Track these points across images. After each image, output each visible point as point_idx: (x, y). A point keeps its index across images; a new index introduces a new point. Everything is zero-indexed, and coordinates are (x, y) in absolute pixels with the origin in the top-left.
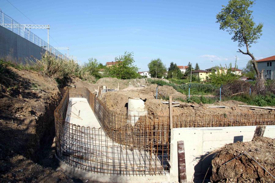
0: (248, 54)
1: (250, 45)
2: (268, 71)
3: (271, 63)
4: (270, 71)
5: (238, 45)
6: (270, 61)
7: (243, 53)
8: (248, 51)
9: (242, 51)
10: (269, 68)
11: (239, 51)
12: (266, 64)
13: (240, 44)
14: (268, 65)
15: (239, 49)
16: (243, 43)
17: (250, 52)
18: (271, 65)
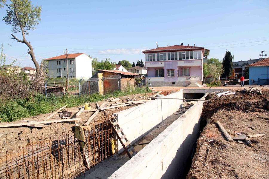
0: (24, 42)
1: (28, 31)
2: (57, 69)
3: (60, 62)
4: (60, 69)
5: (13, 30)
6: (59, 59)
7: (18, 41)
8: (23, 38)
9: (17, 38)
10: (59, 66)
11: (12, 37)
12: (56, 62)
13: (15, 29)
14: (58, 64)
15: (12, 35)
16: (18, 28)
17: (27, 40)
18: (60, 64)
